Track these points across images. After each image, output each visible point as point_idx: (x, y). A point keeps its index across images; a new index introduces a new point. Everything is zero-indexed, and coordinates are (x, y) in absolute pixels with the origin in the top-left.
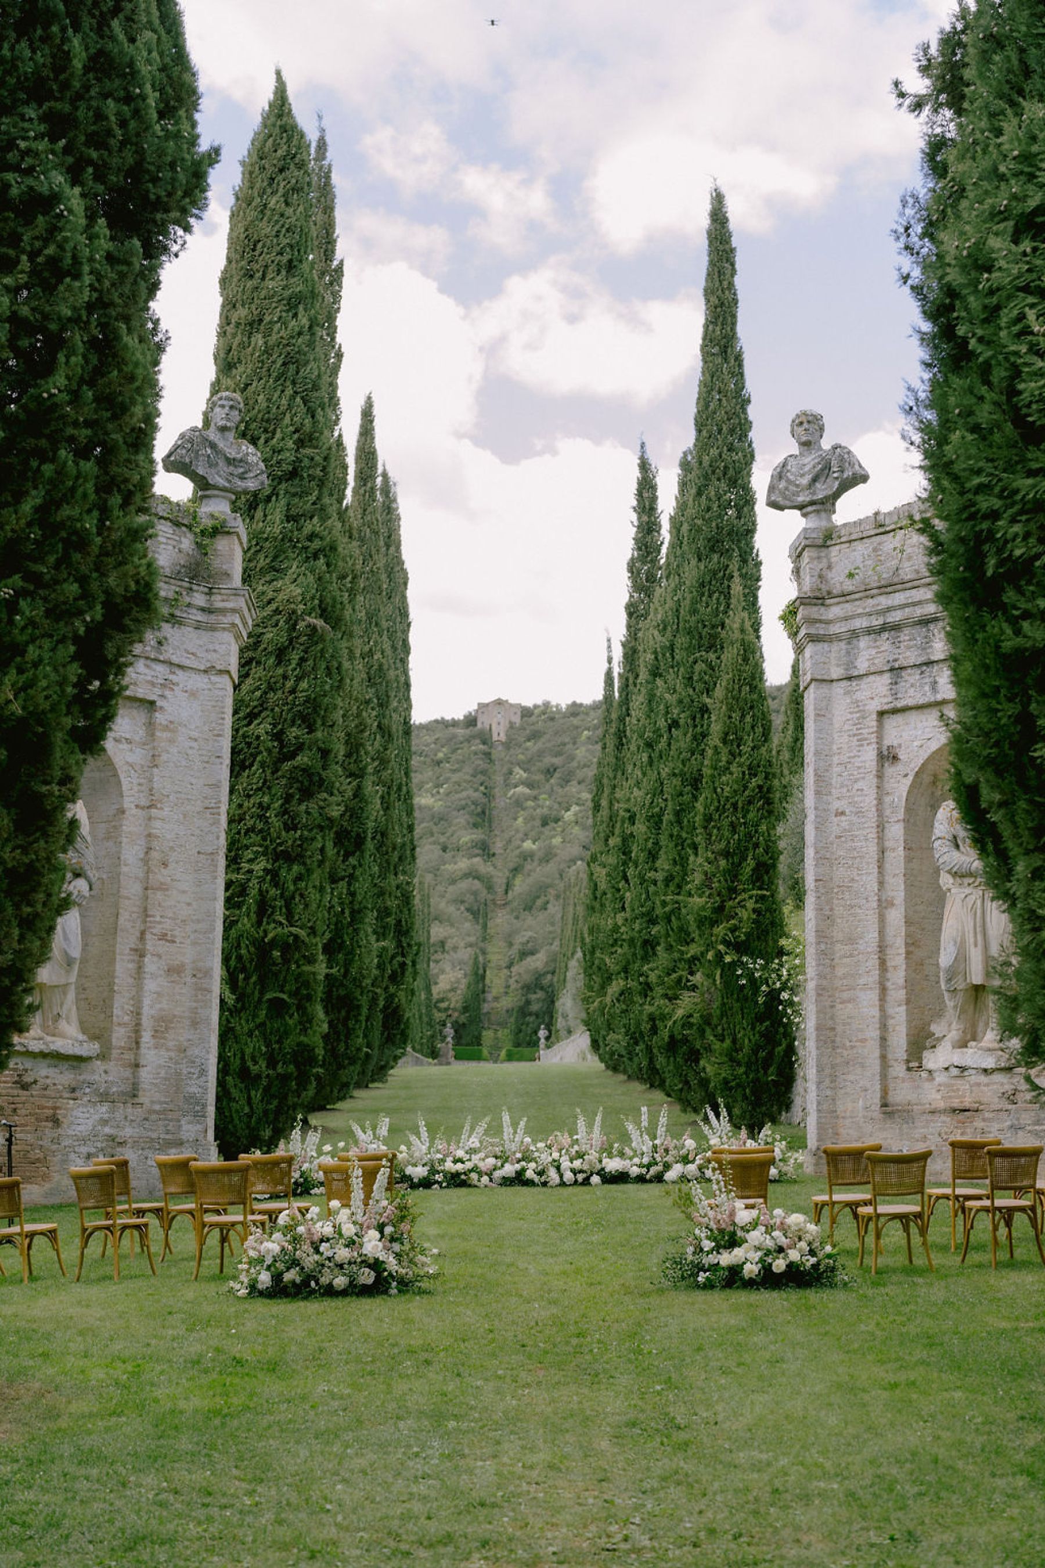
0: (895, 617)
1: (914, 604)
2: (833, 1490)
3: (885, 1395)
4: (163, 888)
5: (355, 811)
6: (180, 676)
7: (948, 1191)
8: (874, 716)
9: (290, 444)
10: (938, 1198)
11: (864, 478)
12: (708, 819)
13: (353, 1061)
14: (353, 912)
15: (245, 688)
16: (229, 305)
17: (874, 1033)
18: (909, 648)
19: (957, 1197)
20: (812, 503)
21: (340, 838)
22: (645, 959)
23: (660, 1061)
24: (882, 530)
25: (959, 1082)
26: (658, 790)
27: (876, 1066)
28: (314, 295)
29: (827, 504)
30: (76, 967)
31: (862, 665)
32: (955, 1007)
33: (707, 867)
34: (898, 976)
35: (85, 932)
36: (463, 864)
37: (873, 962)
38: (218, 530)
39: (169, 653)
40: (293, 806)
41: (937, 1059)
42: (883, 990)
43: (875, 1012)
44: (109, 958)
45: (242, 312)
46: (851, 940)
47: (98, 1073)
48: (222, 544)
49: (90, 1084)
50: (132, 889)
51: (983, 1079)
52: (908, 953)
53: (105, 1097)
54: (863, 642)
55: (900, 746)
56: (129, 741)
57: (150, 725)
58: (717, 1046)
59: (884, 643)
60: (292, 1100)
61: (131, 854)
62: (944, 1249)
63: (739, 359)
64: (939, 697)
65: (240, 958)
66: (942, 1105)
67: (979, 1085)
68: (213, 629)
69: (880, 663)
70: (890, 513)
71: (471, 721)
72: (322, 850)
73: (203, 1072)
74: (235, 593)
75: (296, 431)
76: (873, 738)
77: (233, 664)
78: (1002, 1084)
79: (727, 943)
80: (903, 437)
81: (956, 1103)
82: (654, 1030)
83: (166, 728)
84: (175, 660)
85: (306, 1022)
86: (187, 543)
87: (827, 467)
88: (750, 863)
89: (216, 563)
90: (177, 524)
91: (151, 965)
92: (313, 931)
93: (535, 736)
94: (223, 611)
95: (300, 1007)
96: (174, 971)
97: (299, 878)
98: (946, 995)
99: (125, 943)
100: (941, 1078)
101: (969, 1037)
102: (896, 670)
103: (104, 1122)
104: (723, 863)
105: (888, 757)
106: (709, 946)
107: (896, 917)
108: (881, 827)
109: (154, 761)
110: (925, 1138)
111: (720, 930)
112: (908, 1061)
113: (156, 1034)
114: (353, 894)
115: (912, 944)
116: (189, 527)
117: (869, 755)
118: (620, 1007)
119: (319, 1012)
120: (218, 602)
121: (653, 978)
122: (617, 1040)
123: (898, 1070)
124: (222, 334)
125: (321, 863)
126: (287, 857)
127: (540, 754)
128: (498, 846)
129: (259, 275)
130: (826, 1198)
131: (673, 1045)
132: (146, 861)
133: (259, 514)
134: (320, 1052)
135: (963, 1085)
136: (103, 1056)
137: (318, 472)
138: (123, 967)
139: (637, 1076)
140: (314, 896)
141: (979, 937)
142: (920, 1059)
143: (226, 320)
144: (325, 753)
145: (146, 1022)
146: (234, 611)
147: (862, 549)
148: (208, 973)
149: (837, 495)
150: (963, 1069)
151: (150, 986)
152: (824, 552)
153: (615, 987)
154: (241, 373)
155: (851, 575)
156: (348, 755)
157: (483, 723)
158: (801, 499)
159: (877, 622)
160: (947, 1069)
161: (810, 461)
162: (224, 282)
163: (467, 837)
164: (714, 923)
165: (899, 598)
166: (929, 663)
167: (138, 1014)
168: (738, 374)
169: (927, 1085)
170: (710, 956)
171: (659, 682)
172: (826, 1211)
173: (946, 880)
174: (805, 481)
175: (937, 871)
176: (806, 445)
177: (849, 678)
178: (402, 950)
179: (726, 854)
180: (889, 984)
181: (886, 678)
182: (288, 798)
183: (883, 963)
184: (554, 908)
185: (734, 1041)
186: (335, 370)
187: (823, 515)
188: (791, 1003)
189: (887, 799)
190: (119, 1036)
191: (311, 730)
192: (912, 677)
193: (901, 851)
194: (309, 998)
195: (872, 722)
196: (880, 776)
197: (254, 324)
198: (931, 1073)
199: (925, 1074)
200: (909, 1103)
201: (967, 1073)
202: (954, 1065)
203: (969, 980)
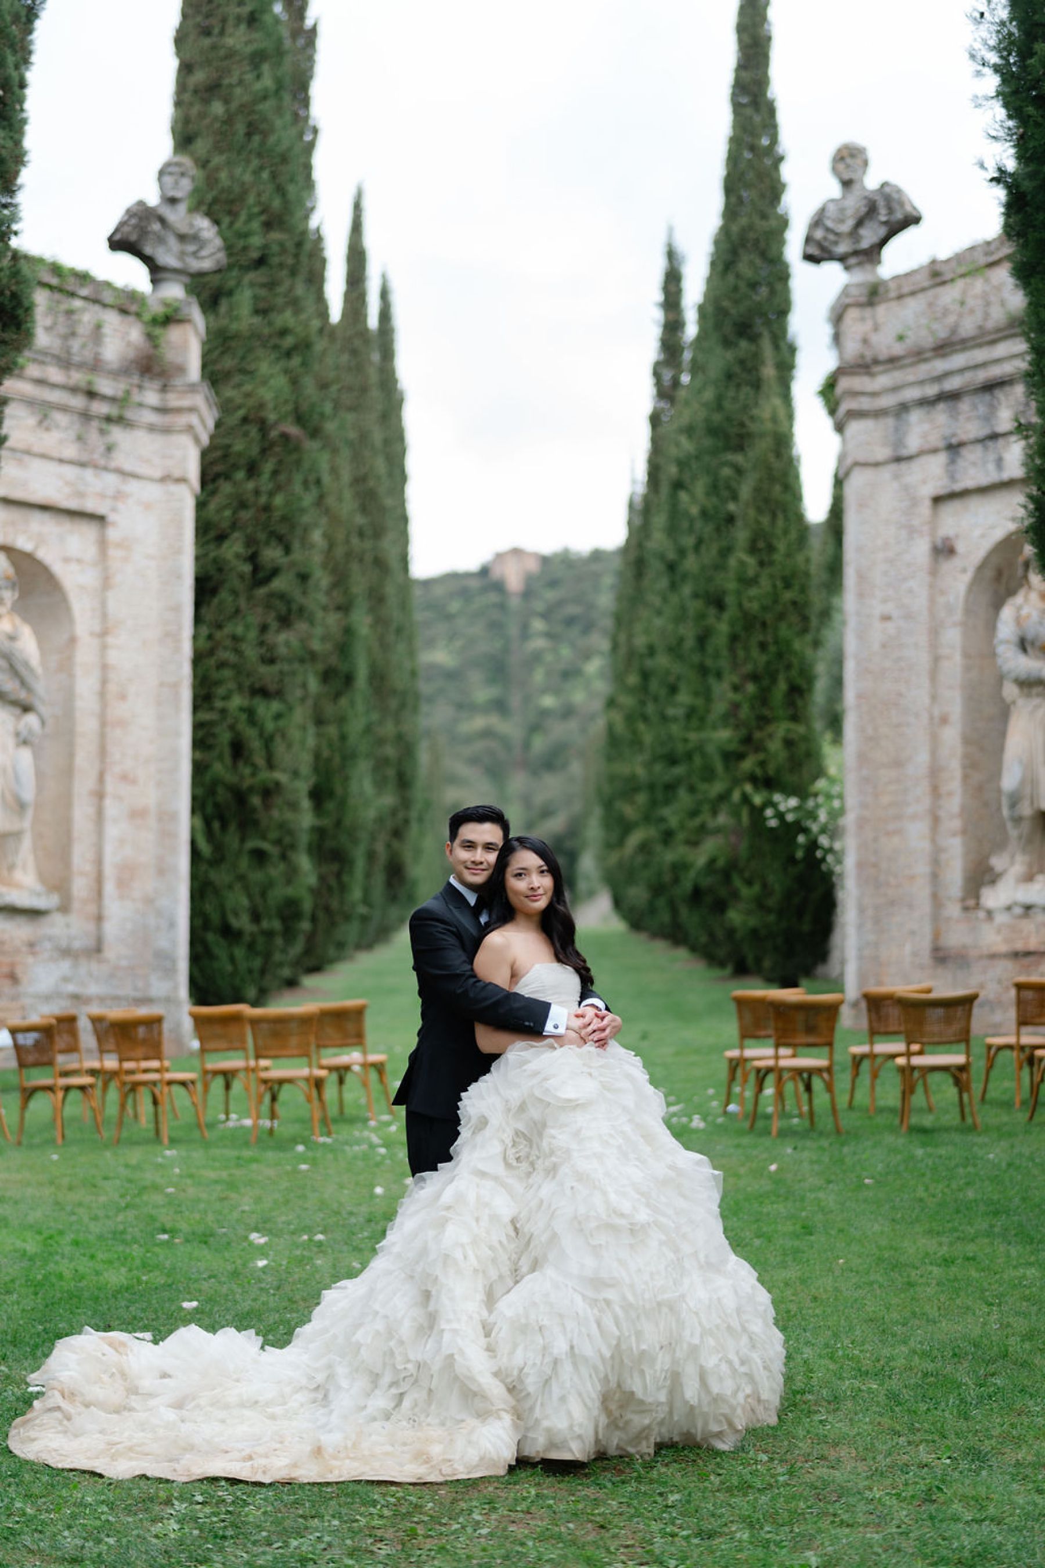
0: (953, 384)
1: (976, 367)
2: (870, 1391)
3: (936, 1271)
4: (122, 723)
5: (344, 647)
6: (133, 487)
7: (1011, 1040)
8: (927, 503)
9: (255, 225)
10: (1000, 1048)
11: (916, 220)
12: (734, 638)
13: (347, 918)
14: (344, 758)
15: (212, 506)
16: (186, 69)
17: (922, 869)
18: (968, 419)
19: (1022, 1048)
20: (856, 253)
21: (327, 676)
22: (667, 802)
23: (684, 912)
24: (938, 280)
25: (1024, 922)
26: (680, 617)
27: (925, 906)
28: (280, 53)
29: (872, 254)
30: (30, 813)
31: (913, 443)
32: (1020, 837)
33: (731, 695)
34: (954, 803)
35: (39, 775)
36: (479, 722)
37: (922, 789)
38: (170, 318)
39: (120, 460)
40: (270, 637)
41: (995, 898)
42: (936, 820)
43: (925, 845)
44: (66, 801)
45: (199, 76)
46: (898, 763)
47: (57, 927)
48: (174, 334)
49: (50, 939)
50: (87, 725)
52: (966, 776)
53: (66, 952)
54: (915, 416)
55: (957, 536)
56: (79, 561)
57: (103, 544)
58: (745, 891)
59: (941, 415)
60: (277, 957)
61: (86, 686)
62: (1007, 1105)
63: (771, 110)
64: (1006, 476)
65: (216, 805)
66: (1003, 948)
68: (166, 430)
69: (935, 440)
70: (947, 261)
71: (485, 571)
72: (304, 686)
73: (172, 925)
74: (192, 388)
75: (262, 212)
76: (926, 529)
77: (193, 470)
79: (753, 779)
80: (973, 57)
81: (1019, 946)
82: (676, 880)
83: (119, 545)
84: (128, 467)
85: (292, 874)
86: (135, 334)
87: (871, 209)
88: (782, 686)
89: (170, 356)
90: (124, 311)
91: (112, 808)
92: (296, 774)
93: (553, 584)
94: (179, 410)
95: (284, 857)
96: (137, 814)
97: (278, 716)
98: (1009, 825)
99: (83, 785)
100: (1001, 918)
101: (1035, 869)
102: (954, 448)
103: (66, 979)
104: (751, 688)
105: (944, 550)
106: (736, 782)
107: (952, 735)
108: (935, 632)
109: (106, 583)
111: (748, 765)
112: (963, 900)
113: (122, 884)
114: (343, 738)
115: (970, 765)
116: (138, 315)
117: (921, 549)
118: (640, 859)
119: (304, 862)
120: (174, 400)
121: (673, 822)
122: (638, 894)
123: (954, 910)
124: (178, 104)
125: (303, 700)
126: (263, 692)
127: (560, 603)
128: (515, 700)
129: (216, 31)
130: (864, 1049)
131: (697, 895)
132: (102, 694)
133: (223, 308)
134: (307, 905)
135: (1028, 926)
136: (64, 908)
137: (290, 261)
138: (82, 812)
139: (660, 933)
140: (295, 734)
142: (977, 897)
143: (181, 87)
144: (303, 578)
145: (109, 871)
146: (192, 410)
147: (913, 307)
148: (173, 817)
149: (884, 242)
150: (1028, 908)
151: (112, 831)
152: (868, 312)
153: (635, 839)
154: (201, 146)
155: (901, 338)
156: (335, 585)
157: (496, 573)
158: (842, 248)
159: (931, 390)
160: (1009, 908)
161: (854, 204)
162: (180, 40)
163: (482, 694)
164: (741, 756)
165: (958, 360)
166: (994, 436)
167: (99, 862)
168: (771, 126)
169: (985, 927)
170: (736, 796)
171: (683, 496)
172: (866, 1065)
173: (1010, 691)
174: (846, 227)
175: (1000, 679)
176: (847, 184)
177: (898, 460)
178: (406, 803)
179: (755, 677)
180: (942, 814)
181: (942, 458)
182: (264, 628)
183: (935, 791)
184: (576, 768)
185: (764, 886)
186: (310, 146)
187: (868, 267)
188: (830, 850)
189: (941, 600)
190: (80, 887)
191: (288, 550)
192: (971, 455)
193: (958, 658)
194: (293, 847)
195: (925, 508)
196: (934, 572)
197: (212, 90)
198: (990, 914)
199: (982, 914)
200: (964, 947)
201: (1031, 912)
202: (1016, 904)
203: (1035, 805)
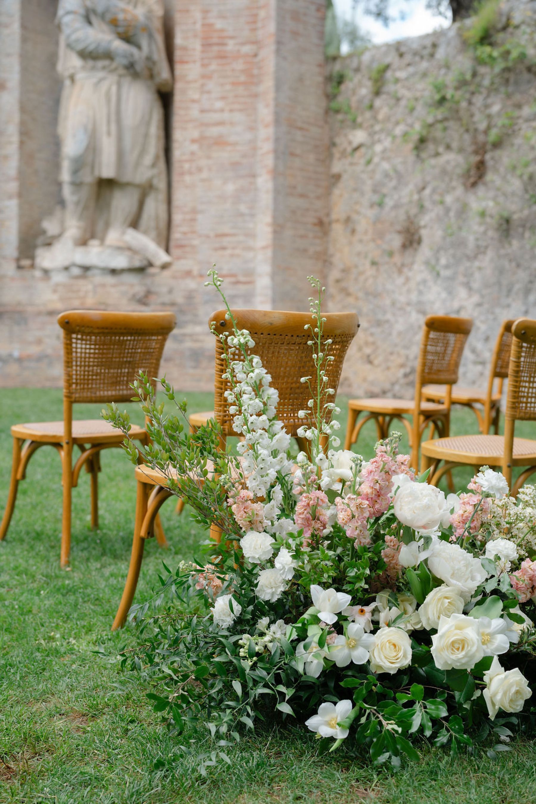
25: (81, 282)
32: (77, 203)
34: (9, 167)
51: (110, 280)
52: (22, 143)
66: (60, 306)
67: (103, 285)
78: (132, 285)
100: (58, 278)
107: (10, 102)
110: (39, 342)
112: (18, 260)
115: (28, 132)
123: (7, 269)
135: (86, 286)
141: (113, 128)
142: (32, 257)
150: (86, 269)
160: (66, 269)
169: (41, 285)
193: (16, 28)
198: (46, 272)
199: (38, 274)
200: (19, 304)
201: (90, 273)
202: (74, 265)
203: (97, 173)
